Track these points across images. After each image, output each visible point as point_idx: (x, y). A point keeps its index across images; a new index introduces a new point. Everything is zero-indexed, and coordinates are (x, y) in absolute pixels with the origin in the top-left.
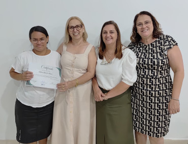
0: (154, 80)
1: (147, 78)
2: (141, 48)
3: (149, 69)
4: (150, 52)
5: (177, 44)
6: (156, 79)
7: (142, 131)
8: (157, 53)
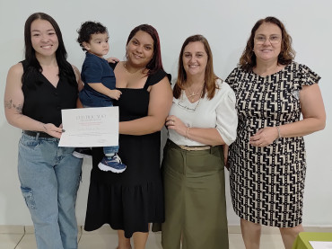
2: (250, 83)
7: (251, 218)
8: (278, 92)
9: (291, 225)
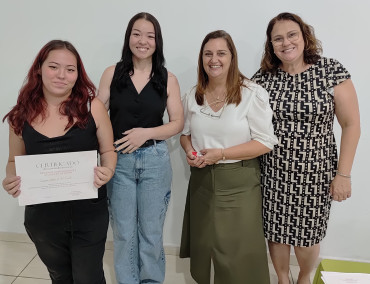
0: (305, 141)
1: (292, 137)
2: (280, 83)
3: (296, 121)
4: (300, 88)
5: (349, 76)
6: (308, 139)
7: (276, 237)
8: (312, 91)
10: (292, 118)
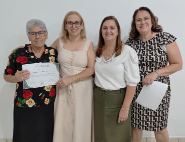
1: (145, 74)
2: (139, 45)
7: (138, 126)
8: (155, 50)
9: (161, 129)
10: (145, 64)
